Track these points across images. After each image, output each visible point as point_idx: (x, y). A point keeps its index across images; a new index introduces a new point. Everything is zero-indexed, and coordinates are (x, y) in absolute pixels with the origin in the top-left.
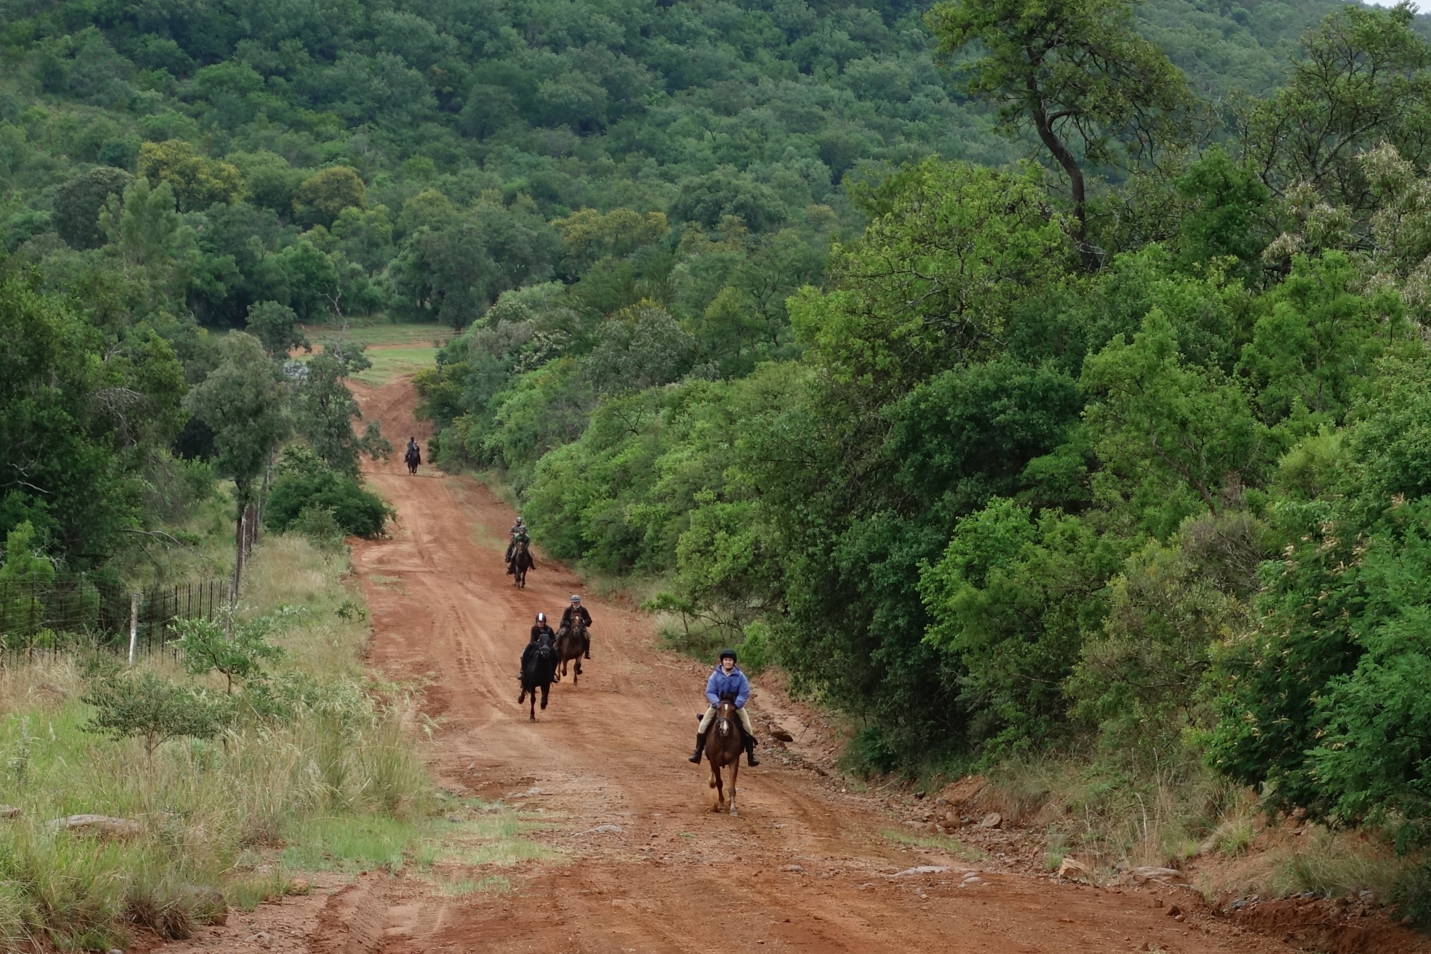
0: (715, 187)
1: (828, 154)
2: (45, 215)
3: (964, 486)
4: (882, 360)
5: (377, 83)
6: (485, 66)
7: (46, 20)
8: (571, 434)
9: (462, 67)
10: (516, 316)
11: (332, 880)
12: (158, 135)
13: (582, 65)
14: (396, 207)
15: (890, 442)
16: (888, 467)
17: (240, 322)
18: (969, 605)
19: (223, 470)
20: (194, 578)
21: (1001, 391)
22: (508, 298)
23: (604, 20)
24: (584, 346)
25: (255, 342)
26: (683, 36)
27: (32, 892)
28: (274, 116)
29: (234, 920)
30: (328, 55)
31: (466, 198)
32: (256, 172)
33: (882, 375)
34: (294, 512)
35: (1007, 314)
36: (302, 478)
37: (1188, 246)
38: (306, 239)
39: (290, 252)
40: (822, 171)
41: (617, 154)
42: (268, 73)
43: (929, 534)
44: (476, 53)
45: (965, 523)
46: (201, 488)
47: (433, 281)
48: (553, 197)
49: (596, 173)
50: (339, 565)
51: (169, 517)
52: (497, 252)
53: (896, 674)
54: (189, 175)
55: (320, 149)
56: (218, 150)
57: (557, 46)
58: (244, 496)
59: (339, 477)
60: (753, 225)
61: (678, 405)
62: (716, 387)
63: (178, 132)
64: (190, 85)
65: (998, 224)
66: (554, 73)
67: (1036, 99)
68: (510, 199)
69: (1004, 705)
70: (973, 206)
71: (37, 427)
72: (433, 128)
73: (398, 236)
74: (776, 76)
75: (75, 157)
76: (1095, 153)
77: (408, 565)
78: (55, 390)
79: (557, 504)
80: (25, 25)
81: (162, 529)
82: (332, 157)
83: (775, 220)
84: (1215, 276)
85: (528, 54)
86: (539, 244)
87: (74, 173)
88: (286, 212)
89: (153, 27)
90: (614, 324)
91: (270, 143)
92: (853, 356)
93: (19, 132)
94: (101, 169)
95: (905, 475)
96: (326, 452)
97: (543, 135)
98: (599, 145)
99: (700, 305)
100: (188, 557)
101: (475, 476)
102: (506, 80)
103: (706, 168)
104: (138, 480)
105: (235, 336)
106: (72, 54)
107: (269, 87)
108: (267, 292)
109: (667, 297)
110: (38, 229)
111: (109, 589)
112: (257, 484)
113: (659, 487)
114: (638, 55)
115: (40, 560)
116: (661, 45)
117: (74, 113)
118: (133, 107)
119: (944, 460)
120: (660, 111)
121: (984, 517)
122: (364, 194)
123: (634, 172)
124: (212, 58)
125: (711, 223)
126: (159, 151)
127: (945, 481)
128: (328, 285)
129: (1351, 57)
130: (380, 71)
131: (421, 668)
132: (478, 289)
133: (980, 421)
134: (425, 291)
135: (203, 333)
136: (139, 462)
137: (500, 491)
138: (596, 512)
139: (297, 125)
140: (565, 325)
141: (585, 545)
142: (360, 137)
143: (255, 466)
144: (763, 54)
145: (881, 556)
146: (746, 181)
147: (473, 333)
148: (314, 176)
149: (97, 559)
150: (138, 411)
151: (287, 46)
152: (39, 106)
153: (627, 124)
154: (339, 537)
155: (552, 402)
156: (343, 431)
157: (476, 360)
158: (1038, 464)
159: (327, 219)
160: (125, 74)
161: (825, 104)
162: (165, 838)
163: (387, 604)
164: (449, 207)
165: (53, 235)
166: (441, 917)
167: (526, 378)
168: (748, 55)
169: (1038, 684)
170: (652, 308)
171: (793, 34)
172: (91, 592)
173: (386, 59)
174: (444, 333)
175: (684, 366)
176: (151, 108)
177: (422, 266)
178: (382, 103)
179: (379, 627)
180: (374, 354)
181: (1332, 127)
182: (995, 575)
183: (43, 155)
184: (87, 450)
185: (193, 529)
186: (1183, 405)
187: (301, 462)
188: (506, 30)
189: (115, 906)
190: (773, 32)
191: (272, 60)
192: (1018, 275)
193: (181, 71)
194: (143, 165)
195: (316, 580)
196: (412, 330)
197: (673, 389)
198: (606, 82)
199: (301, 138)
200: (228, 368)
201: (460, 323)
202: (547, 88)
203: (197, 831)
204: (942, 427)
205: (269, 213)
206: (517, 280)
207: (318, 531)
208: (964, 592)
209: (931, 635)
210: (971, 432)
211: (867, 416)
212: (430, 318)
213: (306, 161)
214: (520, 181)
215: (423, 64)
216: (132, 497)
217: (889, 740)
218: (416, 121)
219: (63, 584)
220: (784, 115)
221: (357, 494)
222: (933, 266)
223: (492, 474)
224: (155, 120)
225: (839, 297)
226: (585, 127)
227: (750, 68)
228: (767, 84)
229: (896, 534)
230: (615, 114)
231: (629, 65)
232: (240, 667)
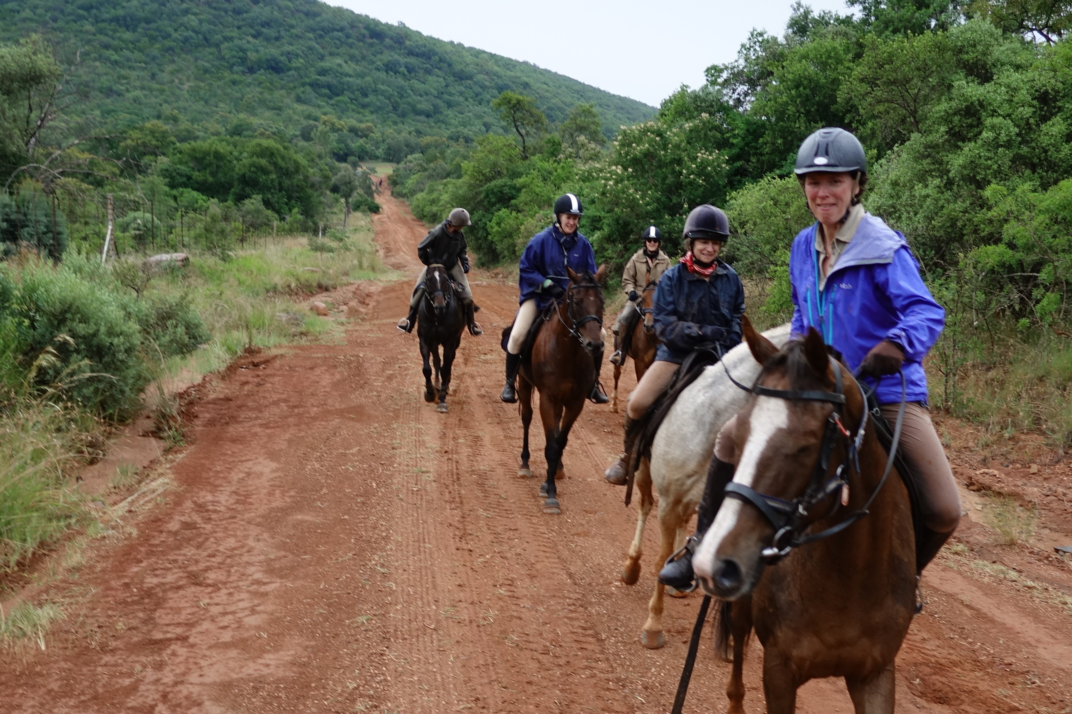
0: (458, 132)
1: (485, 125)
2: (298, 133)
3: (498, 206)
4: (481, 178)
5: (378, 103)
6: (404, 100)
7: (296, 84)
8: (422, 191)
9: (398, 100)
10: (411, 162)
11: (359, 282)
12: (325, 114)
13: (427, 101)
14: (383, 134)
15: (482, 196)
16: (482, 201)
17: (345, 161)
18: (497, 231)
19: (342, 196)
20: (335, 221)
21: (506, 185)
22: (410, 157)
23: (432, 90)
24: (425, 170)
25: (349, 167)
26: (451, 94)
27: (298, 280)
28: (353, 110)
29: (339, 288)
30: (366, 95)
31: (399, 132)
32: (349, 124)
33: (481, 181)
34: (359, 207)
35: (507, 169)
36: (360, 199)
37: (546, 155)
38: (361, 141)
39: (358, 144)
40: (483, 128)
41: (435, 123)
42: (351, 99)
43: (490, 216)
44: (401, 97)
45: (496, 214)
46: (337, 201)
47: (392, 153)
48: (420, 133)
49: (430, 127)
50: (369, 219)
51: (330, 207)
52: (407, 146)
53: (484, 245)
54: (333, 124)
55: (364, 119)
56: (340, 118)
57: (421, 96)
58: (347, 203)
59: (369, 199)
60: (467, 141)
61: (445, 185)
62: (453, 181)
63: (330, 113)
64: (332, 102)
65: (505, 149)
66: (420, 102)
67: (515, 121)
68: (410, 133)
69: (506, 253)
70: (500, 145)
71: (298, 186)
72: (391, 115)
73: (384, 141)
74: (473, 105)
75: (305, 118)
76: (528, 134)
77: (385, 220)
78: (301, 177)
79: (418, 207)
80: (291, 85)
81: (328, 210)
82: (367, 121)
83: (472, 140)
84: (551, 162)
85: (415, 98)
86: (417, 144)
87: (305, 123)
88: (357, 134)
89: (323, 87)
90: (432, 165)
91: (352, 117)
92: (475, 176)
93: (291, 112)
94: (311, 122)
95: (486, 203)
96: (366, 193)
97: (418, 118)
98: (431, 121)
99: (452, 161)
100: (334, 217)
101: (401, 199)
102: (409, 104)
103: (456, 127)
104: (322, 199)
105: (343, 165)
106: (303, 92)
107: (352, 103)
108: (352, 154)
109: (444, 158)
110: (296, 136)
111: (315, 224)
112: (350, 200)
113: (441, 203)
114: (440, 99)
115: (300, 217)
116: (446, 97)
117: (304, 107)
118: (319, 106)
119: (493, 200)
120: (445, 113)
121: (501, 213)
122: (375, 130)
123: (440, 128)
124: (338, 95)
125: (457, 140)
126: (325, 118)
127: (494, 204)
128: (367, 153)
129: (580, 116)
130: (379, 100)
131: (386, 243)
132: (403, 155)
133: (501, 192)
134: (390, 155)
135: (337, 163)
136: (322, 194)
137: (407, 203)
138: (427, 209)
139: (359, 113)
140: (421, 165)
141: (425, 216)
142: (374, 116)
143: (350, 196)
144: (470, 100)
145: (481, 220)
146: (466, 131)
147: (402, 165)
148: (363, 126)
149: (312, 216)
150: (320, 183)
151: (356, 93)
152: (296, 105)
153: (438, 116)
154: (369, 213)
155: (418, 183)
156: (370, 188)
157: (402, 172)
158: (513, 202)
159: (366, 136)
160: (316, 98)
161: (485, 113)
162: (324, 272)
163: (379, 228)
164: (396, 134)
165: (300, 138)
166: (380, 289)
167: (413, 177)
168: (467, 100)
169: (511, 248)
170: (440, 161)
171: (477, 95)
172: (310, 224)
173: (381, 97)
174: (395, 165)
175: (448, 175)
176: (323, 107)
177: (389, 148)
178: (379, 108)
179: (377, 234)
180: (378, 169)
181: (576, 130)
182: (503, 225)
183: (297, 118)
184: (309, 191)
185: (335, 210)
186: (537, 190)
187: (361, 195)
188: (410, 92)
189: (315, 284)
190: (472, 94)
191: (352, 96)
192: (510, 160)
193: (330, 98)
194: (322, 121)
195: (363, 223)
196: (387, 164)
197: (445, 181)
198: (433, 105)
199: (360, 116)
200: (343, 173)
201: (398, 163)
202: (419, 106)
203: (331, 271)
204: (493, 193)
205: (352, 134)
206: (412, 153)
207: (364, 211)
208: (496, 228)
209: (490, 237)
210: (499, 194)
211: (477, 190)
212: (390, 161)
213: (361, 121)
214: (412, 129)
215: (389, 99)
216: (320, 203)
217: (483, 260)
218: (388, 112)
219: (305, 222)
220: (475, 115)
221: (374, 203)
222: (492, 157)
223: (405, 199)
224: (324, 110)
225: (472, 164)
226: (428, 116)
227: (467, 103)
228: (471, 107)
229: (484, 216)
230: (435, 113)
231: (438, 101)
232: (341, 240)
